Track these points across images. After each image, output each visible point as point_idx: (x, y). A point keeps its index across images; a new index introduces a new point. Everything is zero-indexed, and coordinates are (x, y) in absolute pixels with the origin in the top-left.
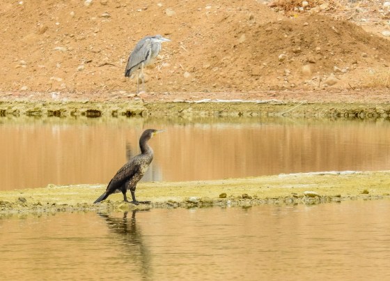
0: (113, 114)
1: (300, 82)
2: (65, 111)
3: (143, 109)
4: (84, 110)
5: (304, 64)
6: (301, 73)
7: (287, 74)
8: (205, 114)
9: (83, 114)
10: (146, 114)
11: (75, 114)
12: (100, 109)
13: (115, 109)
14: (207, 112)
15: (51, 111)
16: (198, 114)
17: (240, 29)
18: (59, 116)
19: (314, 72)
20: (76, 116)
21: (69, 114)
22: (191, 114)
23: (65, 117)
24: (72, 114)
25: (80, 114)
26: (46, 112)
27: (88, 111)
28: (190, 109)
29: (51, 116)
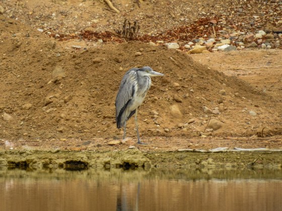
0: (105, 166)
1: (172, 126)
2: (35, 162)
3: (144, 159)
4: (62, 161)
5: (171, 104)
6: (171, 114)
7: (155, 116)
8: (233, 166)
9: (61, 166)
10: (149, 166)
11: (51, 166)
12: (85, 159)
13: (107, 160)
14: (235, 164)
15: (13, 163)
16: (222, 166)
17: (46, 61)
18: (25, 169)
19: (185, 113)
20: (51, 169)
21: (41, 165)
22: (213, 166)
23: (35, 169)
24: (45, 166)
25: (56, 166)
26: (5, 163)
27: (67, 163)
28: (210, 160)
29: (13, 168)
